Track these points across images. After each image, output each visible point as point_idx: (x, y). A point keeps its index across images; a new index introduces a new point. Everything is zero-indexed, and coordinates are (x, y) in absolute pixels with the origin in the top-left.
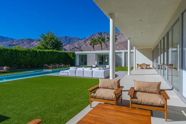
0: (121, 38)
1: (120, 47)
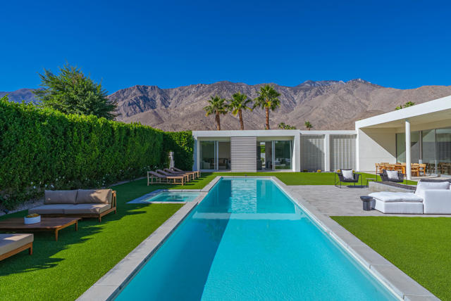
0: (192, 102)
1: (192, 123)
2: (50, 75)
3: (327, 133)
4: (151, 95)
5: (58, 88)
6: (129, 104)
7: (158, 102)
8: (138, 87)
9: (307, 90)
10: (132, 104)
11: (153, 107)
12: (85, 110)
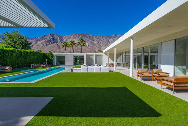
2: (7, 32)
3: (95, 54)
4: (56, 38)
5: (10, 37)
6: (47, 41)
7: (59, 40)
8: (50, 34)
9: (114, 38)
10: (48, 41)
11: (57, 43)
12: (19, 45)
